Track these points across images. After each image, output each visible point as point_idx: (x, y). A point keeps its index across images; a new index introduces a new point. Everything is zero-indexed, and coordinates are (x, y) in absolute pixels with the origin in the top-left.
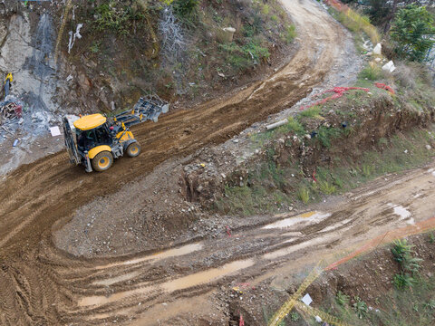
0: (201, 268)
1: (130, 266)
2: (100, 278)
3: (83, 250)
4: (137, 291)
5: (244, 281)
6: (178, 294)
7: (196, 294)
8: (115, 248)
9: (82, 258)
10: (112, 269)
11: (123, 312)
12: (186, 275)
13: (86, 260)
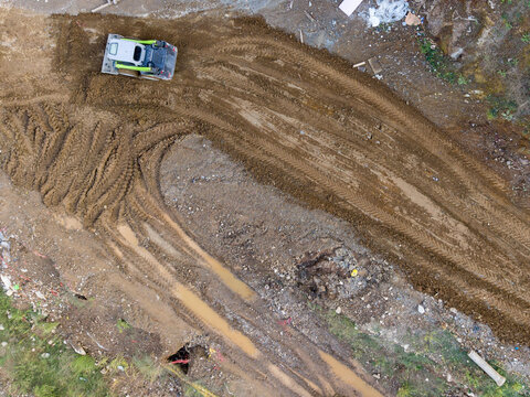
0: (218, 308)
2: (153, 226)
3: (171, 193)
4: (160, 266)
5: (225, 355)
6: (176, 305)
7: (184, 318)
8: (192, 221)
9: (162, 197)
10: (168, 227)
11: (131, 267)
12: (203, 300)
13: (164, 202)
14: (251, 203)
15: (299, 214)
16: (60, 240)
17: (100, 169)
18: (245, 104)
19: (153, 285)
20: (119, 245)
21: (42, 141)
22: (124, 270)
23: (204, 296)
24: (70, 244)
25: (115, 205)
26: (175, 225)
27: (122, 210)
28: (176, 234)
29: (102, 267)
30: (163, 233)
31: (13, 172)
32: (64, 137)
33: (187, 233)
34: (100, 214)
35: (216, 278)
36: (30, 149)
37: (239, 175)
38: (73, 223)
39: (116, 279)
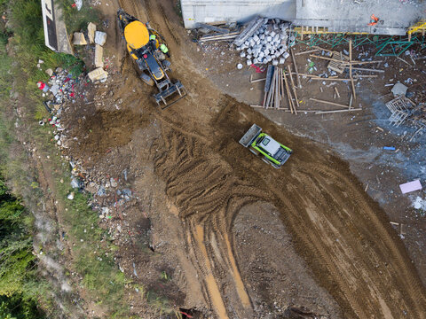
0: (226, 301)
1: (227, 256)
2: (216, 237)
3: (238, 226)
4: (207, 260)
6: (204, 285)
7: (204, 295)
8: (241, 247)
9: (232, 225)
10: (224, 243)
11: (191, 251)
12: (220, 291)
13: (231, 228)
14: (284, 260)
15: (311, 284)
16: (163, 215)
17: (207, 191)
18: (312, 205)
19: (198, 268)
20: (192, 236)
21: (184, 158)
22: (187, 251)
23: (222, 289)
24: (166, 220)
25: (203, 214)
26: (228, 243)
27: (205, 219)
28: (226, 249)
29: (176, 242)
30: (220, 244)
31: (159, 165)
32: (196, 163)
33: (233, 251)
34: (192, 214)
35: (234, 284)
36: (174, 159)
37: (286, 241)
38: (175, 210)
39: (180, 253)
